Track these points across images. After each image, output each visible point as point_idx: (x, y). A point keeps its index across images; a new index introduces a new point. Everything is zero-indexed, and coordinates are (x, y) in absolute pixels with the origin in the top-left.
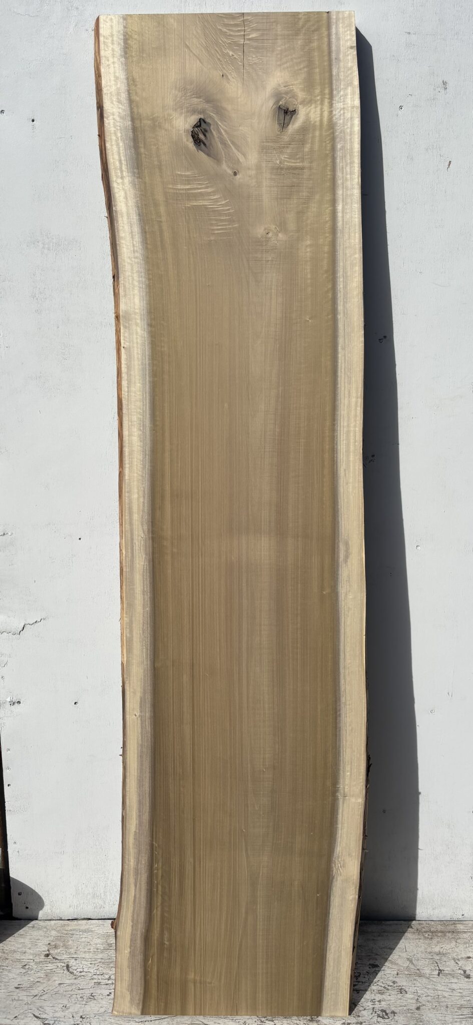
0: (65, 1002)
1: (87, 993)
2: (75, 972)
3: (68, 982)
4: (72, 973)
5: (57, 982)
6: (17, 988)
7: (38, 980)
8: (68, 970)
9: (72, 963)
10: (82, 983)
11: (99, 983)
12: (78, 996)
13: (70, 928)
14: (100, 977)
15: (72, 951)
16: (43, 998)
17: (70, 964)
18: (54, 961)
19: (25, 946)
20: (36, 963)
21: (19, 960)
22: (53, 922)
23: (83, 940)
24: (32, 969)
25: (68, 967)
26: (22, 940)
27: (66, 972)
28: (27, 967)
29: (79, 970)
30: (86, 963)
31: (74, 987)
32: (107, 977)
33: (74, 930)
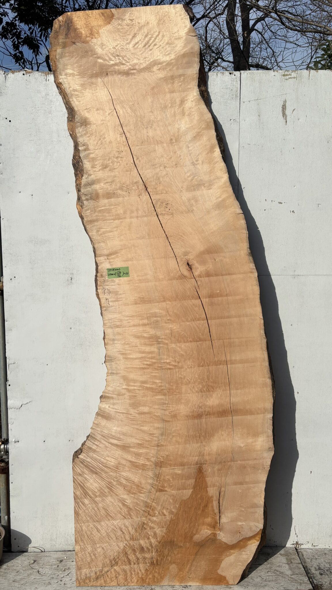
0: (36, 586)
1: (47, 582)
2: (42, 573)
3: (38, 578)
4: (40, 574)
5: (33, 578)
6: (14, 581)
7: (24, 577)
8: (38, 573)
9: (40, 570)
10: (44, 578)
11: (53, 578)
12: (43, 583)
13: (41, 555)
14: (53, 575)
15: (41, 565)
16: (26, 585)
17: (39, 570)
18: (32, 569)
19: (18, 564)
20: (23, 570)
21: (15, 570)
22: (32, 553)
23: (46, 560)
24: (21, 573)
25: (38, 571)
26: (17, 561)
27: (37, 574)
28: (19, 572)
29: (43, 573)
30: (47, 570)
31: (41, 580)
32: (57, 575)
33: (42, 556)
